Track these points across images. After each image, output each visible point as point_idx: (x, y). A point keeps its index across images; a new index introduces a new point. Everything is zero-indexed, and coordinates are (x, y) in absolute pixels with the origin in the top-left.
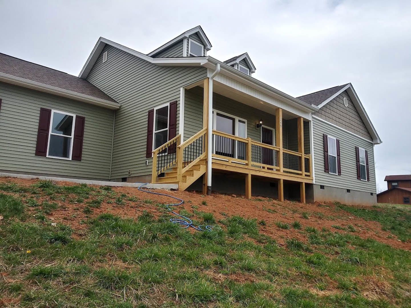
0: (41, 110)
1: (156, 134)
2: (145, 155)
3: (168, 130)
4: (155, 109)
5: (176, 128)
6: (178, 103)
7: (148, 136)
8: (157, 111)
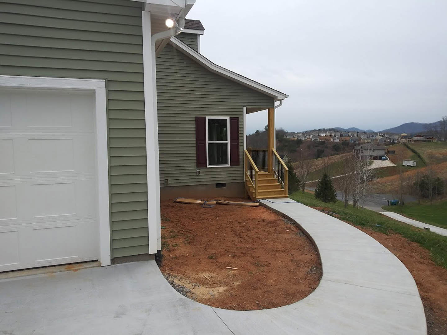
1: (209, 144)
2: (195, 165)
3: (227, 143)
4: (207, 118)
5: (239, 143)
6: (240, 120)
7: (197, 144)
8: (209, 120)
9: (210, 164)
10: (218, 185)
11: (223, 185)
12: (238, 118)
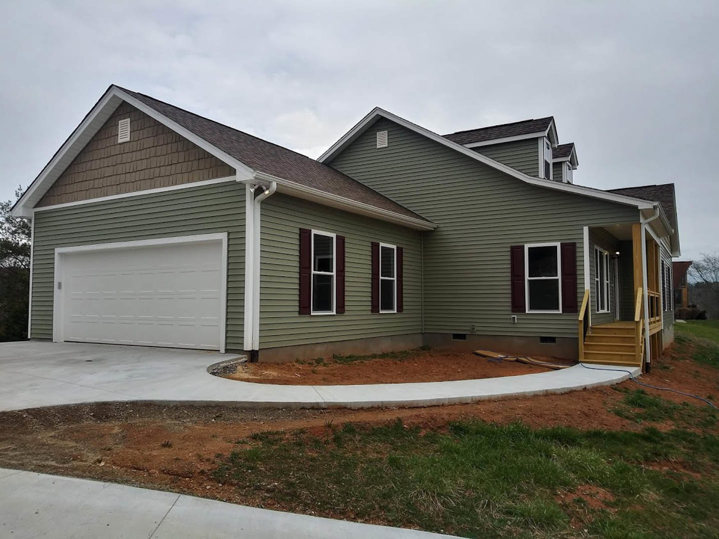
0: (372, 245)
1: (530, 281)
2: (510, 308)
3: (558, 280)
4: (527, 247)
5: (577, 279)
6: (578, 245)
7: (512, 281)
8: (530, 248)
9: (531, 308)
10: (544, 339)
11: (552, 340)
12: (575, 243)
